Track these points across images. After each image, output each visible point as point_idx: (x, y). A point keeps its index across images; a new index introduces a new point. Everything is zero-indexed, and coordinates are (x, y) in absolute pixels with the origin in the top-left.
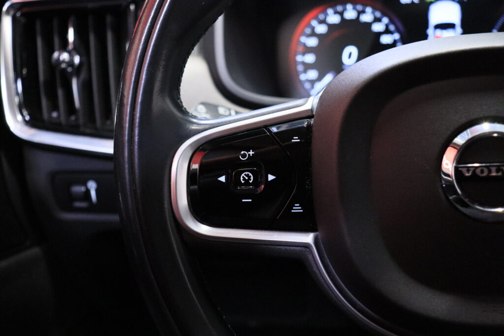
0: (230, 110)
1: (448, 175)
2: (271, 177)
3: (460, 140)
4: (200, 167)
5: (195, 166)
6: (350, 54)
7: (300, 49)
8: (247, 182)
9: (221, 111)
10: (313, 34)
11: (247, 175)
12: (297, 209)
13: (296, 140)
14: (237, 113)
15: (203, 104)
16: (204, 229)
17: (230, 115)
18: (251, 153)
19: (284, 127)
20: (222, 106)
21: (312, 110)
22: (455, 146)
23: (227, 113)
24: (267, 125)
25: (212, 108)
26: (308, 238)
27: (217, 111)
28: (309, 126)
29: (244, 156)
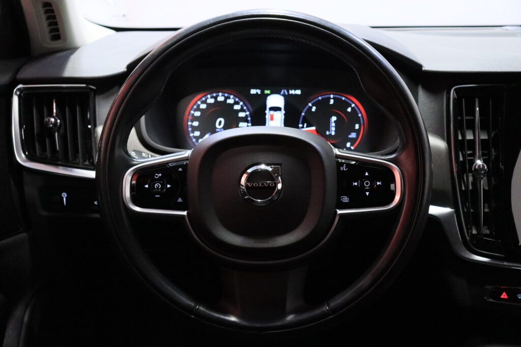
0: (148, 154)
1: (242, 186)
2: (169, 186)
3: (250, 171)
4: (136, 182)
5: (134, 182)
6: (220, 122)
7: (190, 118)
8: (158, 188)
9: (144, 155)
10: (198, 109)
11: (158, 185)
12: (180, 200)
13: (180, 169)
14: (152, 156)
15: (134, 151)
16: (138, 209)
17: (148, 157)
18: (160, 175)
19: (175, 164)
20: (144, 153)
21: (188, 157)
22: (247, 173)
23: (147, 156)
24: (167, 163)
25: (139, 153)
26: (185, 213)
27: (142, 155)
28: (186, 164)
29: (157, 176)
